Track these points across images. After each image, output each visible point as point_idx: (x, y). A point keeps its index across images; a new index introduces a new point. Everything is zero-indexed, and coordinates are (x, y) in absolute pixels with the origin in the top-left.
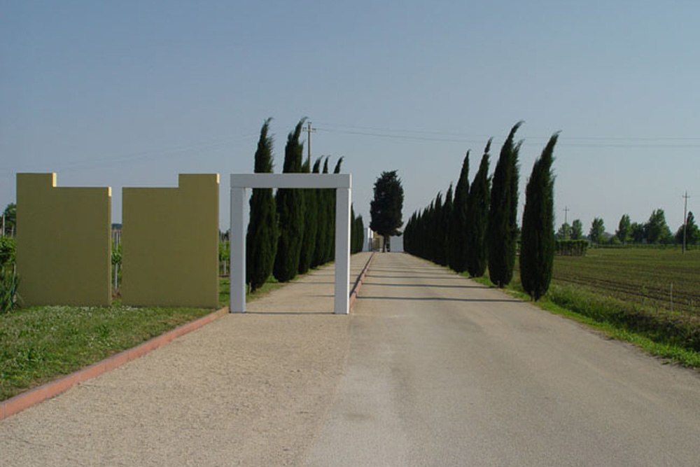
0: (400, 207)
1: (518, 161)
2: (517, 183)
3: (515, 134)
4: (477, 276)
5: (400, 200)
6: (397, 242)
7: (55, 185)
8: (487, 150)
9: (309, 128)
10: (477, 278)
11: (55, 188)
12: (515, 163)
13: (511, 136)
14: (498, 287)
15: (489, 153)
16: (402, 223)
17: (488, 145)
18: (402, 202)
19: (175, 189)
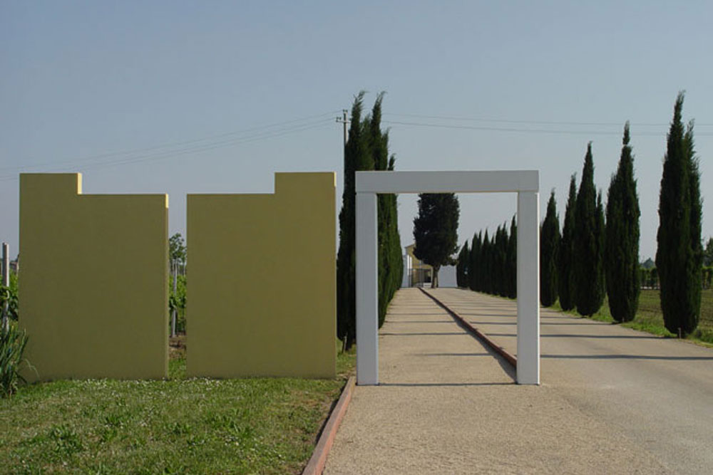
0: (455, 226)
1: (694, 152)
2: (698, 185)
3: (683, 113)
4: (626, 321)
5: (455, 216)
6: (448, 273)
7: (80, 192)
8: (626, 140)
9: (345, 119)
10: (626, 324)
11: (80, 195)
12: (691, 156)
13: (677, 117)
14: (678, 337)
15: (630, 144)
16: (458, 248)
17: (627, 133)
18: (457, 219)
19: (272, 194)
